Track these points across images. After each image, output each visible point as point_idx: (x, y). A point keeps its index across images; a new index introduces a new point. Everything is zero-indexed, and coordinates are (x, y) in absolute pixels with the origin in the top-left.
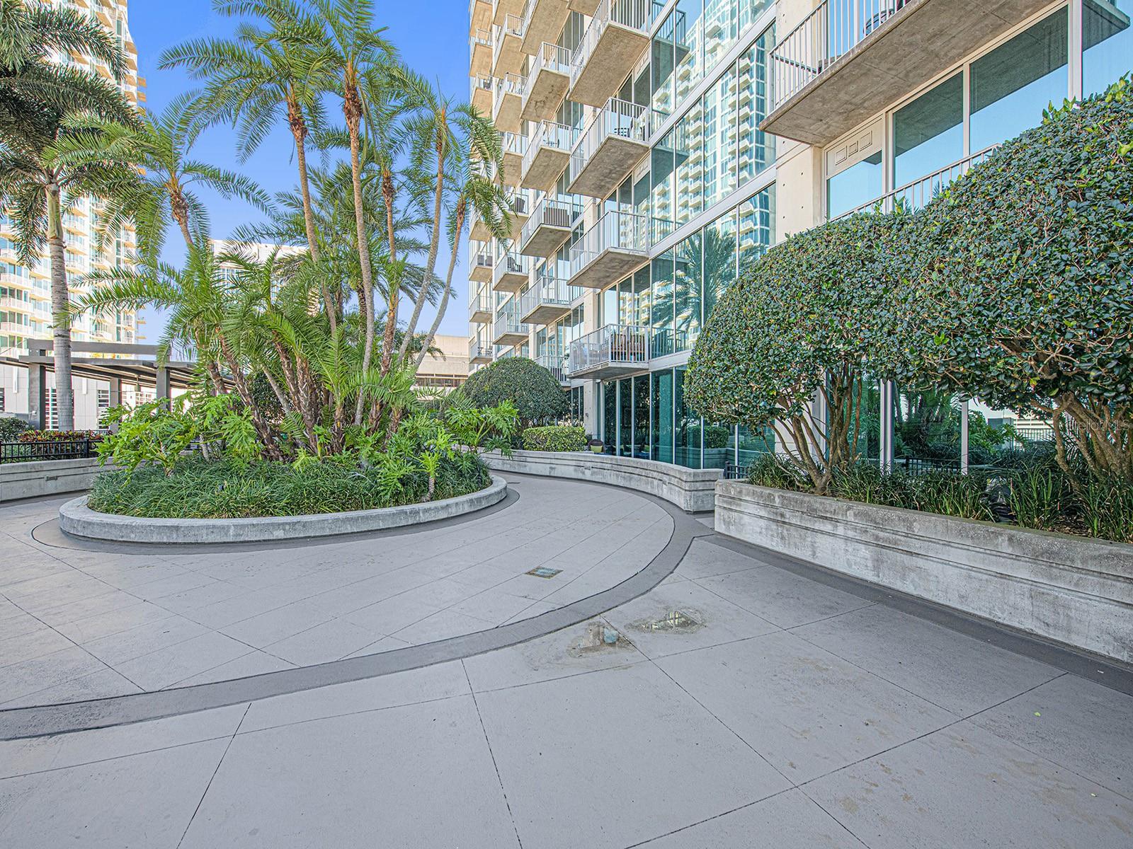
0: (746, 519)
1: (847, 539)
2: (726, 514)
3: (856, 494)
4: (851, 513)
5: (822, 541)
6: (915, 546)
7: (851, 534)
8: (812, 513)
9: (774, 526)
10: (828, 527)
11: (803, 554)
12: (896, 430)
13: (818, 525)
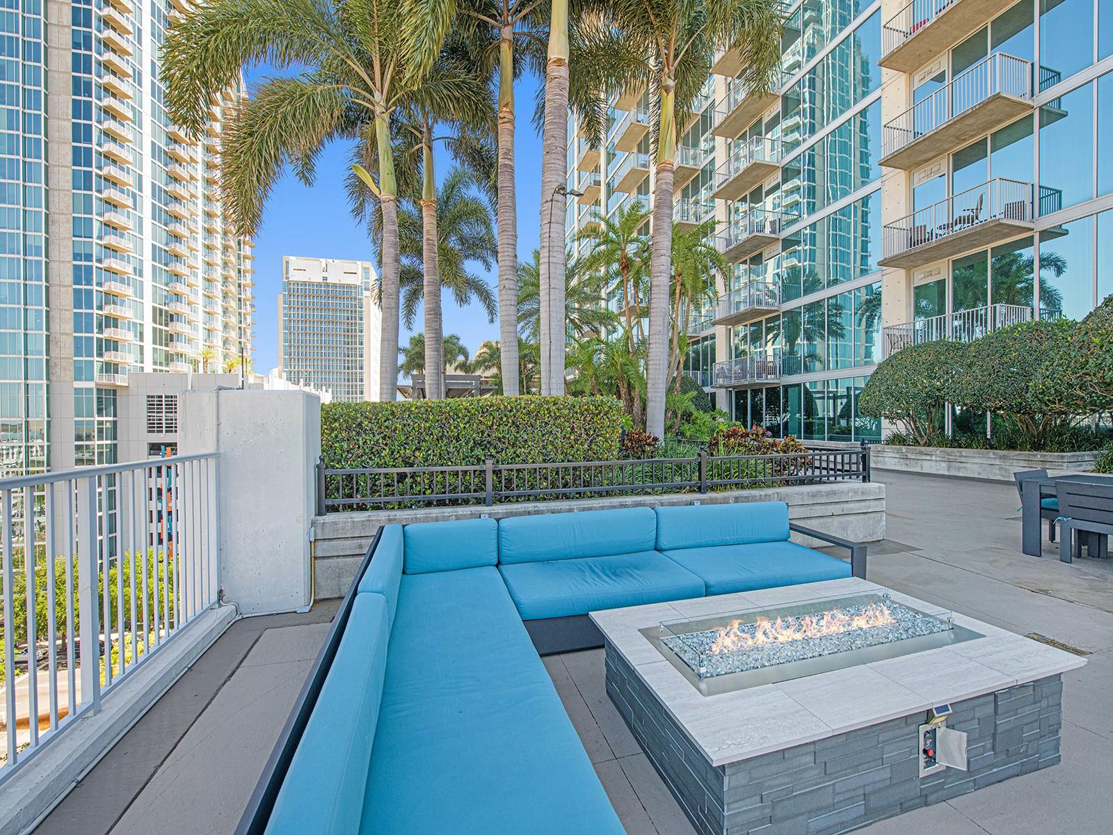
0: (887, 459)
1: (936, 461)
2: (875, 458)
3: (940, 445)
4: (938, 451)
5: (925, 463)
6: (963, 459)
7: (938, 459)
8: (921, 453)
9: (902, 461)
10: (928, 458)
11: (918, 470)
12: (954, 420)
13: (924, 457)
